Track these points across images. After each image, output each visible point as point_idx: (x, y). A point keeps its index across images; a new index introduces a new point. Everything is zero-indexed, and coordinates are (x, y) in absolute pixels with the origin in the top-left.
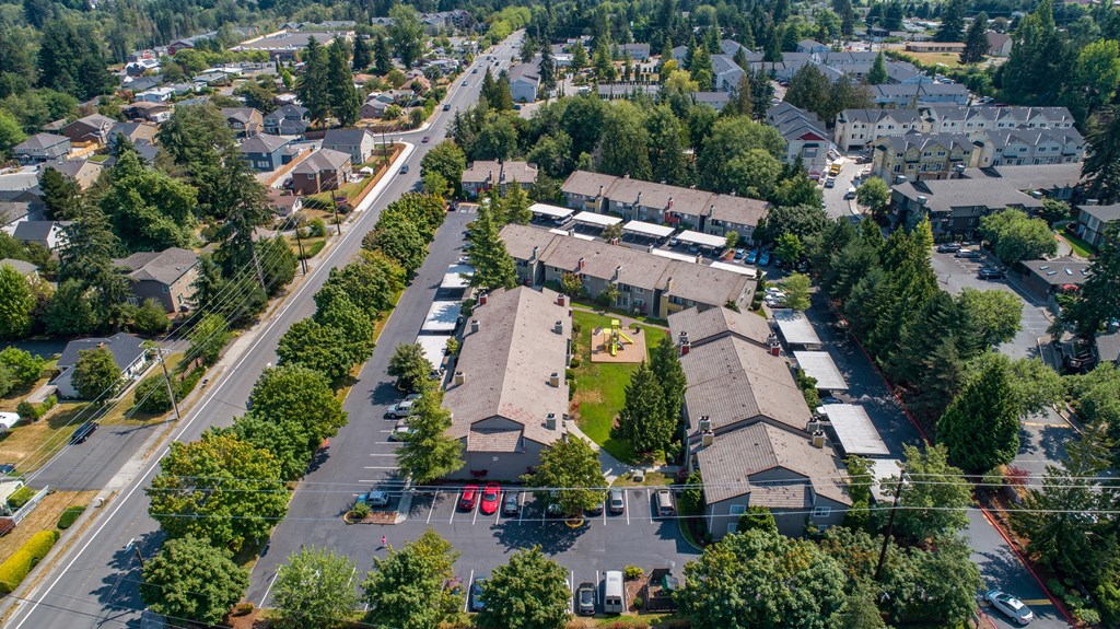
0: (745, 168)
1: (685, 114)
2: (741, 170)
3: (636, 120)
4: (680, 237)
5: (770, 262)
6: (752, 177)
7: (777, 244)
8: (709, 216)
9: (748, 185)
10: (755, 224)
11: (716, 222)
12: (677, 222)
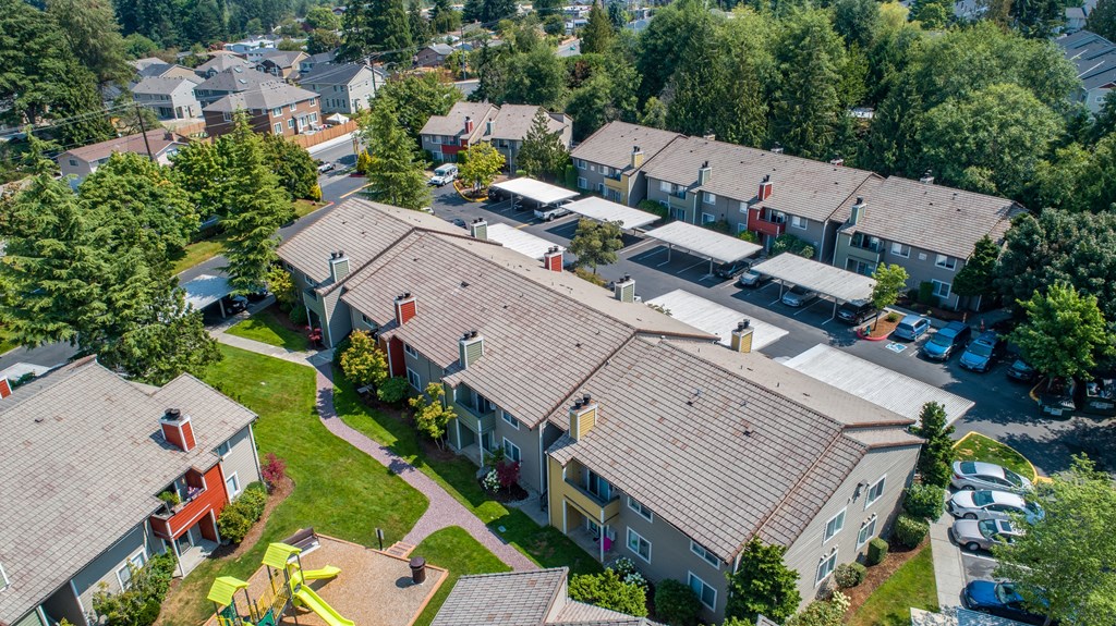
0: (967, 125)
1: (863, 36)
2: (956, 128)
3: (757, 41)
4: (766, 267)
5: (992, 364)
6: (980, 145)
7: (1021, 316)
8: (850, 223)
9: (969, 164)
10: (967, 252)
11: (863, 241)
12: (772, 232)
